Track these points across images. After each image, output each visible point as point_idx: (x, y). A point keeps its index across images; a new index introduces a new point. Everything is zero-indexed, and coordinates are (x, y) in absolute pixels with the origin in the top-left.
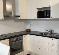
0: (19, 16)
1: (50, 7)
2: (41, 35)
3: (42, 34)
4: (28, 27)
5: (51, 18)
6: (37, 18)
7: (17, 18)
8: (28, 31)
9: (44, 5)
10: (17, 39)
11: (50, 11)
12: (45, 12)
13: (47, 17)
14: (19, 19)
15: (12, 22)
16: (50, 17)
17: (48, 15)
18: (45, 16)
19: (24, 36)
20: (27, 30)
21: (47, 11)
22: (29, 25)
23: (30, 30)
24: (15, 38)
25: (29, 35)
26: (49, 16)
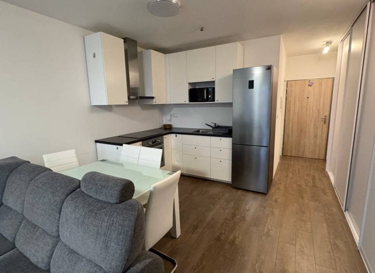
0: (153, 98)
1: (213, 82)
2: (197, 133)
3: (198, 131)
4: (166, 121)
5: (216, 102)
6: (188, 102)
7: (150, 102)
8: (168, 127)
9: (201, 77)
10: (155, 142)
11: (214, 89)
12: (205, 91)
13: (207, 100)
14: (154, 103)
15: (136, 109)
16: (214, 101)
17: (210, 96)
18: (205, 97)
19: (164, 136)
20: (164, 125)
21: (207, 89)
22: (169, 115)
23: (171, 125)
24: (151, 140)
25: (174, 135)
26: (212, 98)
